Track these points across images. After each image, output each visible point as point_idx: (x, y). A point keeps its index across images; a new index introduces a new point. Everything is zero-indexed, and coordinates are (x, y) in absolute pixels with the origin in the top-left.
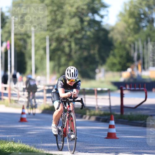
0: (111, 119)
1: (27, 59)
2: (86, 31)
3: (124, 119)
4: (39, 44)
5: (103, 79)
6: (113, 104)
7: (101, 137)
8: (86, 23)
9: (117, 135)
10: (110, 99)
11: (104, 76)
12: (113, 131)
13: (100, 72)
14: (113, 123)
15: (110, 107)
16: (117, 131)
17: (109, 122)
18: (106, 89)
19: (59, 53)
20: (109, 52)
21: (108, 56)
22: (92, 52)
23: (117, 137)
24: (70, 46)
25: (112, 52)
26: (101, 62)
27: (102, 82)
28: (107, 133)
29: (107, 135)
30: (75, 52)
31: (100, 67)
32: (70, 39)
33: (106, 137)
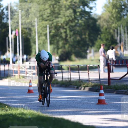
0: (101, 89)
1: (32, 44)
2: (78, 20)
3: (111, 89)
4: (41, 31)
5: (93, 58)
6: (101, 78)
7: (93, 103)
8: (78, 14)
9: (105, 101)
10: (99, 73)
11: (94, 56)
12: (103, 98)
13: (90, 52)
14: (102, 92)
16: (105, 99)
17: (99, 92)
18: (96, 65)
19: (58, 38)
20: (97, 36)
21: (96, 40)
22: (84, 36)
23: (106, 103)
24: (66, 32)
25: (99, 36)
26: (91, 44)
27: (92, 60)
29: (98, 101)
30: (70, 37)
31: (90, 48)
32: (65, 27)
33: (97, 103)
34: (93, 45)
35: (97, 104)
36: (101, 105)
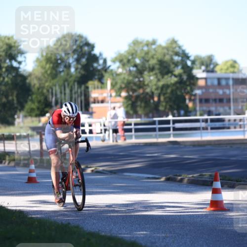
0: (31, 164)
2: (4, 77)
5: (22, 125)
6: (32, 149)
7: (21, 182)
8: (4, 70)
10: (29, 144)
11: (23, 121)
12: (34, 175)
13: (19, 117)
15: (29, 152)
16: (37, 175)
17: (29, 167)
18: (25, 134)
20: (28, 98)
21: (26, 102)
22: (10, 98)
23: (38, 181)
25: (30, 98)
26: (19, 108)
27: (21, 128)
28: (27, 177)
29: (27, 179)
31: (18, 112)
33: (27, 181)
34: (22, 108)
35: (27, 183)
36: (30, 185)
